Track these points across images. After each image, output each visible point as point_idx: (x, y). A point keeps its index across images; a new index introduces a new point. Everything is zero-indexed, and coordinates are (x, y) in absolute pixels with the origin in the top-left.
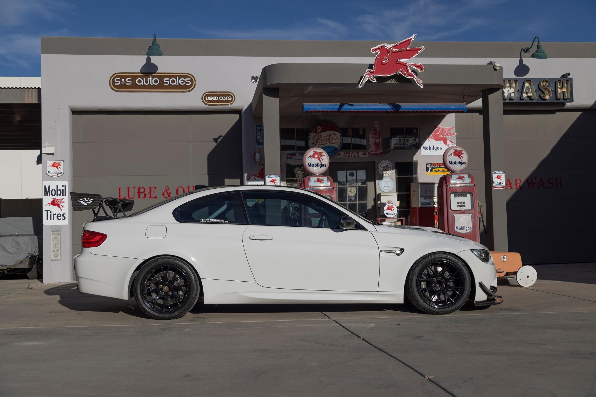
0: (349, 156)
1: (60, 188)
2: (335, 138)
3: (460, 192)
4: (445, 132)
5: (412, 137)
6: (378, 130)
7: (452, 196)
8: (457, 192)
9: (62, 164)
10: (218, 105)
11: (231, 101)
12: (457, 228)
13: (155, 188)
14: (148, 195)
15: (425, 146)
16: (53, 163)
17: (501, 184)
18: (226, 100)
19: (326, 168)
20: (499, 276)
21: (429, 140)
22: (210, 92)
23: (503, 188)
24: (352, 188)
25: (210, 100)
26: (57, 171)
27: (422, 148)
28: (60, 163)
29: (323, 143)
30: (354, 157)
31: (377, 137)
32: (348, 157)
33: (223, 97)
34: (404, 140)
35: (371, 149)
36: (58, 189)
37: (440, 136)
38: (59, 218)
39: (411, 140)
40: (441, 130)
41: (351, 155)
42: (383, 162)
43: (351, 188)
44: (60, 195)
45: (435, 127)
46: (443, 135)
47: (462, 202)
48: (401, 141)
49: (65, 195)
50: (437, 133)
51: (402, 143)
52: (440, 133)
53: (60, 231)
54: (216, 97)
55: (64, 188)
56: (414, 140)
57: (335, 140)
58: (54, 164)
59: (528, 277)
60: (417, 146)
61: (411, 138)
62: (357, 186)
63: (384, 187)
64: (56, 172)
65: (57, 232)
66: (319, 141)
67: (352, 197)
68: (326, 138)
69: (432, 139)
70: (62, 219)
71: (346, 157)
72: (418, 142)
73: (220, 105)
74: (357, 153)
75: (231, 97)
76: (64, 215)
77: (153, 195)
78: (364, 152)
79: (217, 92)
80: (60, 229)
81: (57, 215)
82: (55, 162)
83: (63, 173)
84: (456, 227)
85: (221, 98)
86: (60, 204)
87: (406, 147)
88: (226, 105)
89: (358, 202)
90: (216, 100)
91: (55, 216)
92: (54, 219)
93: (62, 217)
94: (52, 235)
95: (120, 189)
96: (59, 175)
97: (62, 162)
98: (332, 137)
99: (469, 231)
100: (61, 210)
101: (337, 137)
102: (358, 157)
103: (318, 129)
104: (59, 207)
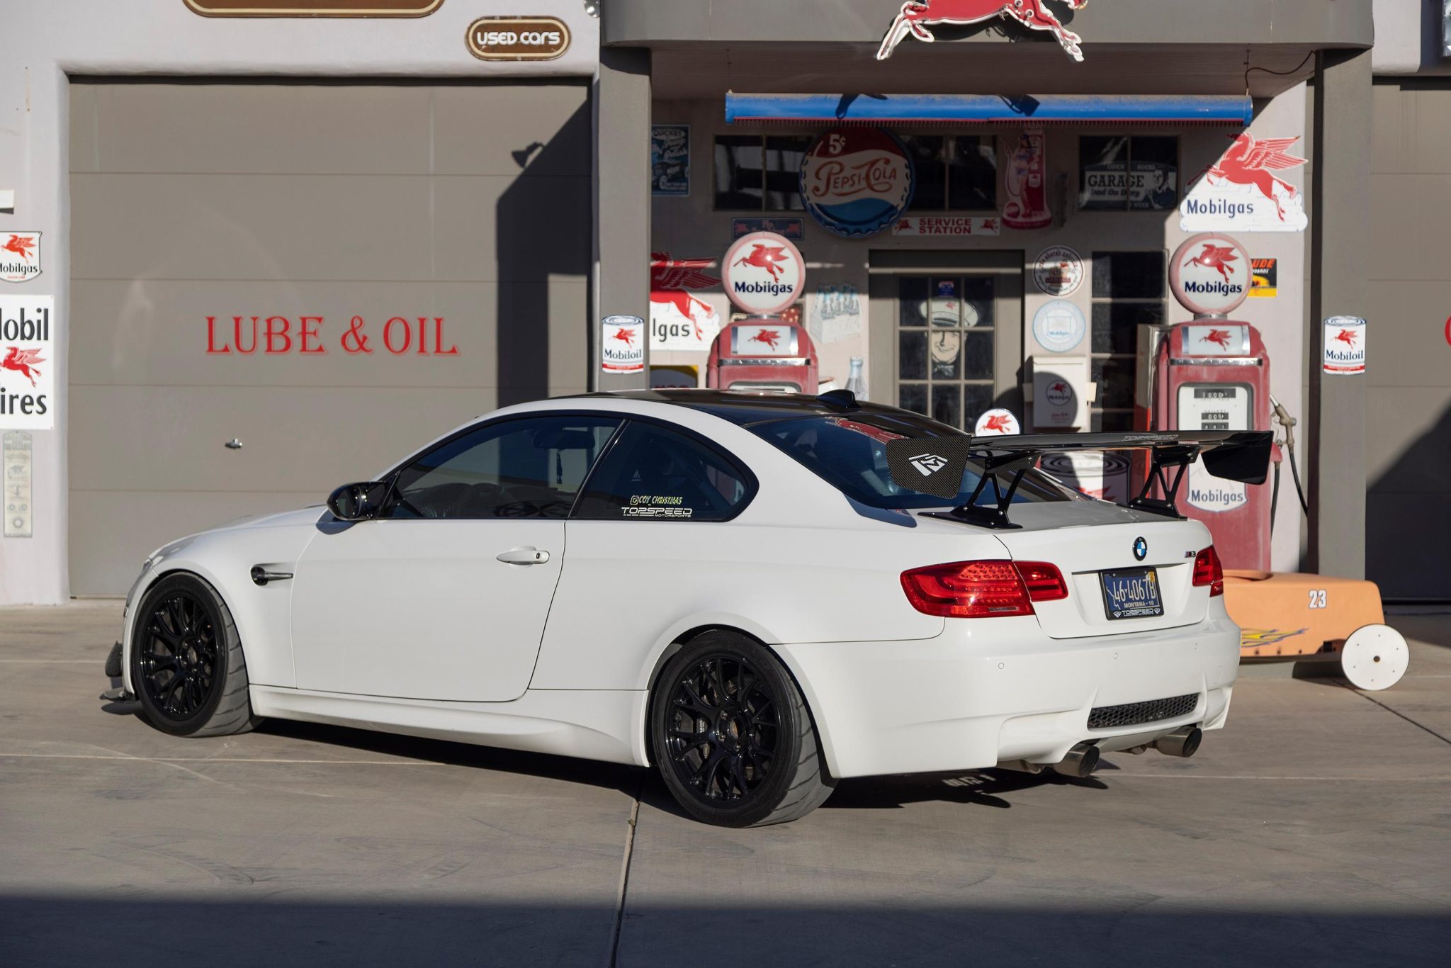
0: (938, 230)
1: (32, 316)
2: (888, 174)
3: (1211, 384)
4: (1267, 154)
5: (1153, 171)
6: (1037, 144)
7: (1186, 394)
8: (1202, 381)
9: (35, 241)
10: (514, 59)
11: (557, 47)
12: (1196, 496)
13: (320, 320)
14: (297, 343)
15: (1196, 202)
16: (11, 238)
17: (1352, 357)
18: (543, 42)
19: (792, 298)
20: (1300, 652)
21: (1209, 180)
22: (493, 18)
23: (1357, 369)
24: (948, 335)
25: (490, 43)
26: (23, 263)
27: (1184, 205)
28: (30, 239)
29: (847, 189)
30: (954, 234)
31: (1033, 168)
32: (933, 234)
33: (533, 34)
34: (1127, 180)
35: (1013, 210)
36: (25, 320)
37: (1250, 167)
38: (28, 408)
39: (1150, 180)
40: (1252, 146)
41: (945, 229)
42: (1049, 253)
43: (944, 336)
44: (30, 338)
45: (1232, 137)
46: (1259, 164)
47: (1217, 414)
48: (1116, 182)
49: (46, 338)
50: (1239, 159)
51: (1119, 189)
52: (1250, 155)
53: (31, 448)
54: (510, 34)
55: (41, 316)
56: (1161, 180)
57: (887, 180)
58: (11, 242)
59: (1377, 659)
60: (1171, 201)
61: (1151, 174)
62: (963, 329)
63: (1052, 333)
64: (18, 268)
65: (22, 452)
66: (835, 183)
67: (944, 363)
68: (857, 172)
69: (1220, 175)
70: (38, 412)
71: (927, 233)
72: (1173, 187)
73: (524, 59)
74: (964, 222)
75: (558, 34)
76: (43, 400)
77: (312, 343)
78: (989, 219)
79: (515, 18)
80: (29, 442)
81: (21, 397)
82: (15, 238)
83: (39, 272)
84: (1193, 492)
85: (526, 38)
86: (29, 365)
87: (1132, 202)
88: (540, 59)
89: (962, 382)
90: (512, 46)
91: (17, 403)
92: (11, 412)
93: (37, 407)
94: (6, 460)
95: (211, 320)
96: (29, 275)
97: (38, 235)
98: (878, 169)
99: (1233, 505)
100: (33, 383)
101: (894, 170)
102: (967, 234)
103: (832, 143)
104: (27, 374)
